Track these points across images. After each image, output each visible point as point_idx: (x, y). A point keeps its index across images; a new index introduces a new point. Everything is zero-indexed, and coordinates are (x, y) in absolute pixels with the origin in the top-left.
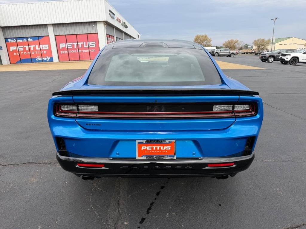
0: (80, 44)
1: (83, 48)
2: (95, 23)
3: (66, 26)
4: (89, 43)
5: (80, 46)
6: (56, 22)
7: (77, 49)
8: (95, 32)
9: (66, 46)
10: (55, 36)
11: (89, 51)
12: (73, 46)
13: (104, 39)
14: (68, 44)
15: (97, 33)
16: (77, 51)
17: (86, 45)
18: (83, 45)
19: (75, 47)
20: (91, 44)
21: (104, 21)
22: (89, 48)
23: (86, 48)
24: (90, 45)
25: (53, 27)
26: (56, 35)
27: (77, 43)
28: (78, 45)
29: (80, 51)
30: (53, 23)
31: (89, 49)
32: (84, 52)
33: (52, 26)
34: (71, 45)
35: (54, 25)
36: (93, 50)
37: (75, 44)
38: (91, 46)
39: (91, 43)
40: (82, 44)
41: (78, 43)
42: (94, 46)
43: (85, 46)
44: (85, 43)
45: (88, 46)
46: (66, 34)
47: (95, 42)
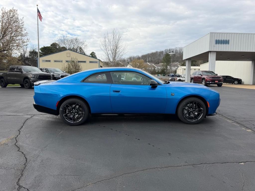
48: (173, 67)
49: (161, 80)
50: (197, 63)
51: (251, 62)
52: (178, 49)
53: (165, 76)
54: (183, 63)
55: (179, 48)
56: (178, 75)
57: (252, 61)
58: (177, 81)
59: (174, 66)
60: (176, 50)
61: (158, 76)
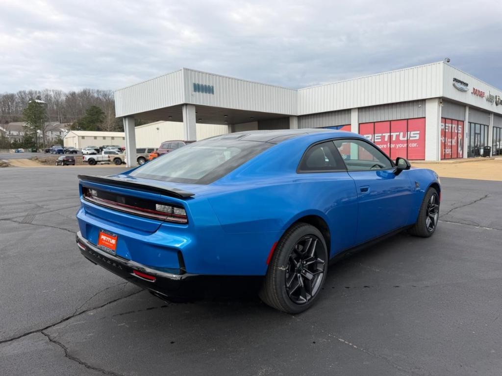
0: (394, 135)
1: (398, 141)
2: (423, 101)
3: (381, 109)
4: (409, 133)
5: (394, 139)
6: (363, 105)
7: (389, 143)
8: (421, 117)
9: (372, 139)
10: (359, 124)
11: (407, 146)
12: (383, 138)
13: (436, 126)
14: (376, 135)
15: (425, 118)
16: (387, 146)
17: (404, 137)
18: (398, 137)
19: (386, 139)
20: (412, 135)
21: (439, 98)
22: (409, 141)
23: (402, 142)
24: (410, 137)
25: (359, 112)
26: (361, 122)
27: (389, 134)
28: (390, 137)
29: (393, 146)
30: (359, 106)
31: (407, 143)
32: (399, 147)
33: (357, 110)
34: (380, 137)
35: (360, 109)
36: (414, 145)
37: (387, 135)
38: (411, 139)
39: (412, 133)
40: (397, 135)
41: (392, 134)
42: (417, 138)
43: (401, 138)
44: (402, 134)
45: (406, 139)
46: (374, 121)
47: (418, 132)
48: (50, 132)
49: (37, 161)
50: (104, 125)
51: (227, 126)
52: (52, 94)
53: (36, 151)
54: (72, 124)
55: (53, 91)
56: (72, 150)
57: (228, 124)
58: (86, 162)
59: (52, 130)
60: (47, 96)
61: (18, 152)
